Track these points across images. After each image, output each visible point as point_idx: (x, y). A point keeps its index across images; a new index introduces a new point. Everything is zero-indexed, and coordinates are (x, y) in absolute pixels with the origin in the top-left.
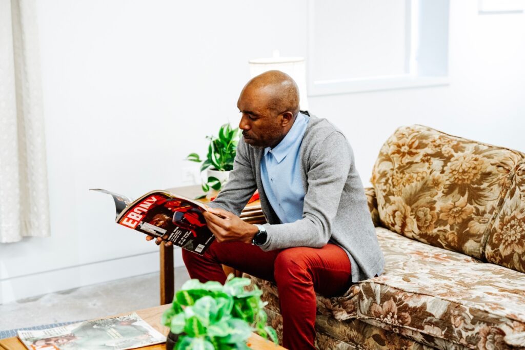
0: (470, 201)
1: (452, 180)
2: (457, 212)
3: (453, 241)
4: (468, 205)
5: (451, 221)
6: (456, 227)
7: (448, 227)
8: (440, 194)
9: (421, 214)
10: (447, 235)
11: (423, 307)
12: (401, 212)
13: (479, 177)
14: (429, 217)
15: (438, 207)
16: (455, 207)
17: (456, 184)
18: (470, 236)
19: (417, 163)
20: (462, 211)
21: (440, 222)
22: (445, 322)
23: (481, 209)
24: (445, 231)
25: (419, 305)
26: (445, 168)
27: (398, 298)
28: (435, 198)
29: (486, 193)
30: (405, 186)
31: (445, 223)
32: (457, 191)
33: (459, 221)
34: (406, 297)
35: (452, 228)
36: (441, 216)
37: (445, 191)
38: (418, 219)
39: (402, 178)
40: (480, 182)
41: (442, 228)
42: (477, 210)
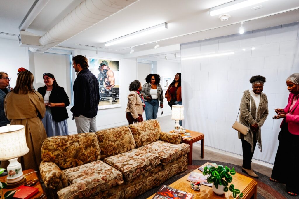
0: (93, 148)
1: (85, 145)
2: (92, 152)
3: (95, 159)
4: (94, 149)
5: (92, 155)
6: (94, 155)
7: (92, 157)
8: (84, 150)
9: (82, 158)
10: (93, 159)
11: (145, 164)
12: (74, 162)
13: (91, 141)
14: (85, 157)
15: (86, 153)
16: (91, 151)
17: (87, 146)
18: (98, 155)
19: (69, 147)
20: (93, 151)
21: (89, 157)
22: (151, 164)
23: (97, 148)
24: (92, 158)
25: (144, 165)
26: (80, 144)
27: (139, 167)
28: (83, 152)
29: (96, 144)
30: (70, 154)
31: (91, 156)
32: (88, 147)
33: (94, 154)
34: (140, 166)
35: (93, 156)
36: (89, 155)
37: (85, 149)
38: (82, 160)
39: (67, 153)
40: (93, 142)
41: (91, 158)
42: (96, 149)
